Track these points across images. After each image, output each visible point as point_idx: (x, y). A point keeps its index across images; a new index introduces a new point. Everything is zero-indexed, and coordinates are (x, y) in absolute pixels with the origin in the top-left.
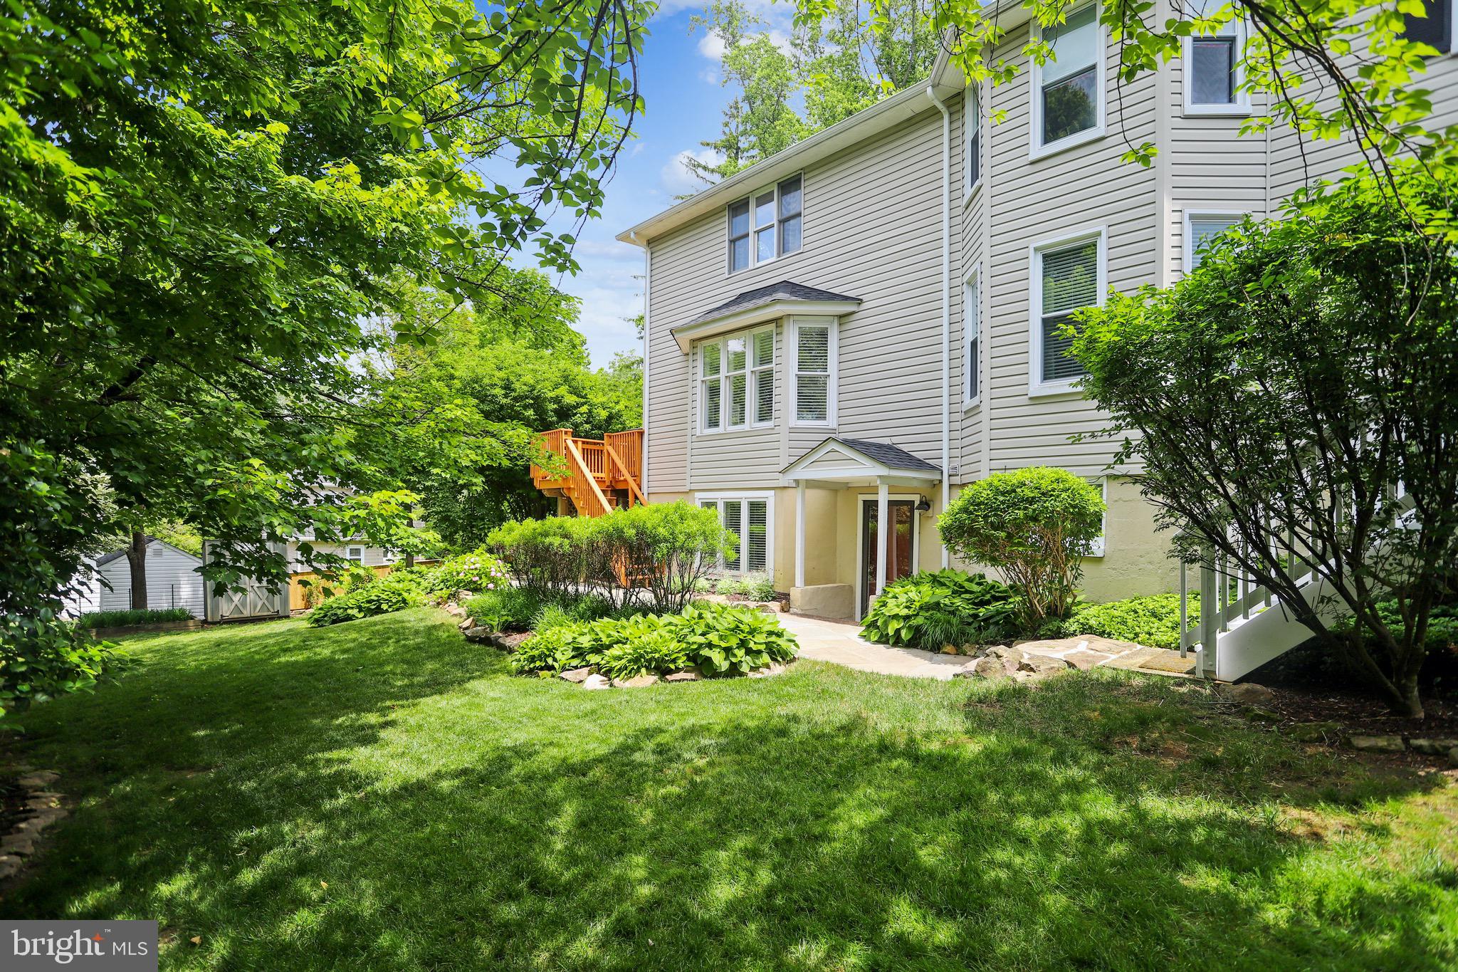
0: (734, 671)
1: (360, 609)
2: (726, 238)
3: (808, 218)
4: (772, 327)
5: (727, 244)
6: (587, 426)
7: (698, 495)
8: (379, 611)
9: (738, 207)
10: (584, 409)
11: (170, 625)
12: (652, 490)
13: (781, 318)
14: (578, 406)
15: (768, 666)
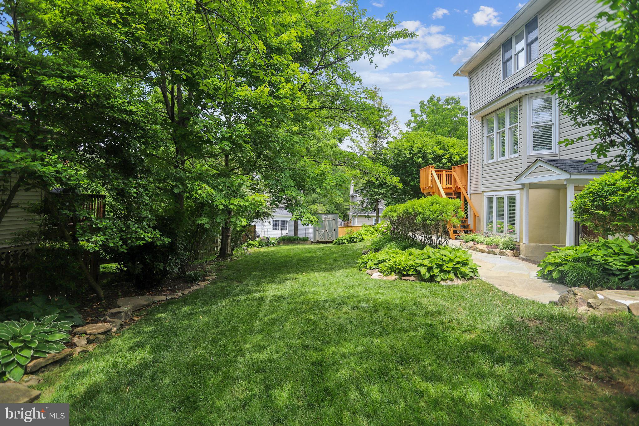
0: (432, 279)
1: (347, 240)
2: (501, 62)
3: (541, 39)
4: (517, 103)
5: (502, 65)
6: (450, 164)
7: (485, 194)
8: (353, 242)
9: (506, 45)
10: (448, 156)
11: (302, 242)
12: (472, 192)
13: (521, 97)
14: (444, 155)
15: (452, 280)
